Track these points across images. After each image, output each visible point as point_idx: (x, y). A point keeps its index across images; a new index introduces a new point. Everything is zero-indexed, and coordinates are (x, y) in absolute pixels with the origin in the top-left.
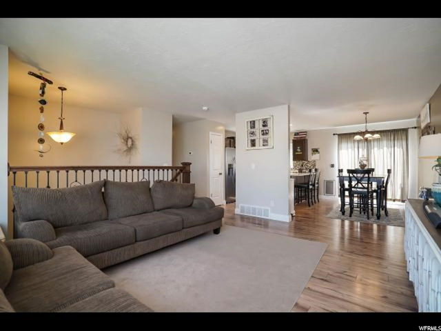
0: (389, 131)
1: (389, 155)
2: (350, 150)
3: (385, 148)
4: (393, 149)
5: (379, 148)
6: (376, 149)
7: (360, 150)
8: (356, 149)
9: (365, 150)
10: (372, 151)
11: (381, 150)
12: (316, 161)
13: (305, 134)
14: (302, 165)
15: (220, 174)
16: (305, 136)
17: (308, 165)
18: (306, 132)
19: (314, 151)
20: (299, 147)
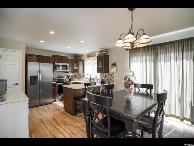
0: (177, 42)
1: (177, 68)
2: (139, 63)
3: (173, 61)
4: (181, 61)
5: (166, 61)
6: (163, 62)
7: (148, 63)
8: (144, 63)
9: (153, 63)
10: (159, 64)
11: (168, 63)
12: (114, 73)
13: (106, 51)
14: (105, 77)
15: (17, 84)
16: (105, 52)
17: (109, 76)
18: (107, 49)
19: (113, 65)
20: (100, 62)
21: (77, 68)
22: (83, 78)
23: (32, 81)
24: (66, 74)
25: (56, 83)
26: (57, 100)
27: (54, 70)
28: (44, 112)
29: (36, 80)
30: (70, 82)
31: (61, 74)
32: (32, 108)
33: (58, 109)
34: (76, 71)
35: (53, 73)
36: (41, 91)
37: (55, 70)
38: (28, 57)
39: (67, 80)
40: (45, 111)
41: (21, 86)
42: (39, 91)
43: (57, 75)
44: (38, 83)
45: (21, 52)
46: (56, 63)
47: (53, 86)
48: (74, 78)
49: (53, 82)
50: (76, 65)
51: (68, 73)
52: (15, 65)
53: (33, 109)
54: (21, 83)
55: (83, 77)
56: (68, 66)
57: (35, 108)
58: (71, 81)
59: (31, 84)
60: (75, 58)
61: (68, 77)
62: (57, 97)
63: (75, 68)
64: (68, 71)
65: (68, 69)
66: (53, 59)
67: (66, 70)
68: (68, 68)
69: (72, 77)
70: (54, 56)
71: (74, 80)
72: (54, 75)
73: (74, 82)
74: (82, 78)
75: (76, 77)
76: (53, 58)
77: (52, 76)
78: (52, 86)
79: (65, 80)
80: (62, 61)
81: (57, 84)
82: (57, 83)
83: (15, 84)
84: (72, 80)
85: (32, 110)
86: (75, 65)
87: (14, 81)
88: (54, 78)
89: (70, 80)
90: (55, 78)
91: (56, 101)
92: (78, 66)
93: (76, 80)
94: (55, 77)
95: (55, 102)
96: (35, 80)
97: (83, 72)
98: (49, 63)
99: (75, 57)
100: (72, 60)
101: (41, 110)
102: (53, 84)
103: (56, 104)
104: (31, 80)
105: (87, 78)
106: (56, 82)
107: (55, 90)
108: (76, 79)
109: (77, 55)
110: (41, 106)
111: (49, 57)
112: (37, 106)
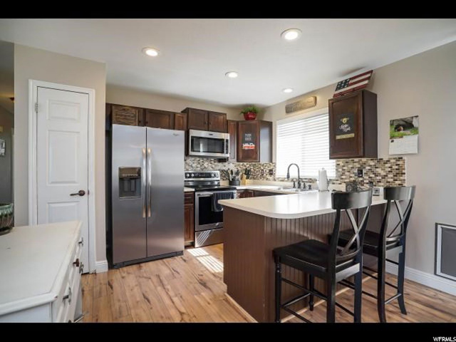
12: (405, 158)
13: (368, 78)
14: (360, 172)
15: (81, 194)
16: (366, 82)
17: (379, 170)
18: (371, 72)
19: (397, 128)
20: (345, 120)
21: (252, 146)
22: (271, 178)
23: (126, 183)
24: (220, 166)
25: (194, 192)
26: (197, 245)
27: (187, 154)
28: (159, 288)
29: (138, 180)
30: (235, 189)
31: (206, 165)
32: (125, 269)
33: (205, 278)
34: (251, 156)
35: (185, 160)
36: (149, 215)
37: (191, 153)
38: (114, 111)
39: (224, 184)
40: (163, 286)
41: (92, 198)
42: (144, 216)
43: (195, 166)
44: (143, 190)
45: (92, 92)
46: (194, 133)
47: (186, 200)
48: (241, 179)
49: (186, 190)
50: (250, 139)
51: (226, 164)
52: (78, 133)
53: (129, 273)
54: (92, 190)
55: (271, 174)
56: (227, 141)
57: (135, 267)
58: (238, 188)
59: (122, 192)
60: (247, 118)
61: (225, 174)
62: (197, 236)
63: (246, 146)
64: (228, 155)
65: (227, 149)
66: (185, 120)
67: (223, 152)
68: (227, 146)
69: (237, 173)
70: (186, 111)
71: (244, 184)
72: (187, 167)
73: (246, 190)
74: (268, 177)
75: (248, 173)
76: (185, 116)
77: (183, 172)
78: (183, 203)
79: (216, 183)
80: (210, 126)
81: (196, 193)
82: (196, 191)
83: (77, 192)
84: (237, 182)
85: (123, 277)
86: (247, 139)
87: (74, 182)
88: (186, 177)
89: (232, 182)
90: (190, 177)
91: (192, 245)
92: (256, 141)
93: (248, 185)
94: (190, 174)
95: (190, 251)
96: (133, 181)
97: (271, 161)
98: (174, 129)
99: (244, 113)
100: (238, 123)
101: (150, 278)
102: (186, 196)
103: (195, 257)
104: (121, 179)
105: (288, 177)
106: (193, 190)
107: (192, 212)
108: (247, 181)
109: (251, 109)
110: (150, 263)
111: (174, 114)
112: (138, 262)
